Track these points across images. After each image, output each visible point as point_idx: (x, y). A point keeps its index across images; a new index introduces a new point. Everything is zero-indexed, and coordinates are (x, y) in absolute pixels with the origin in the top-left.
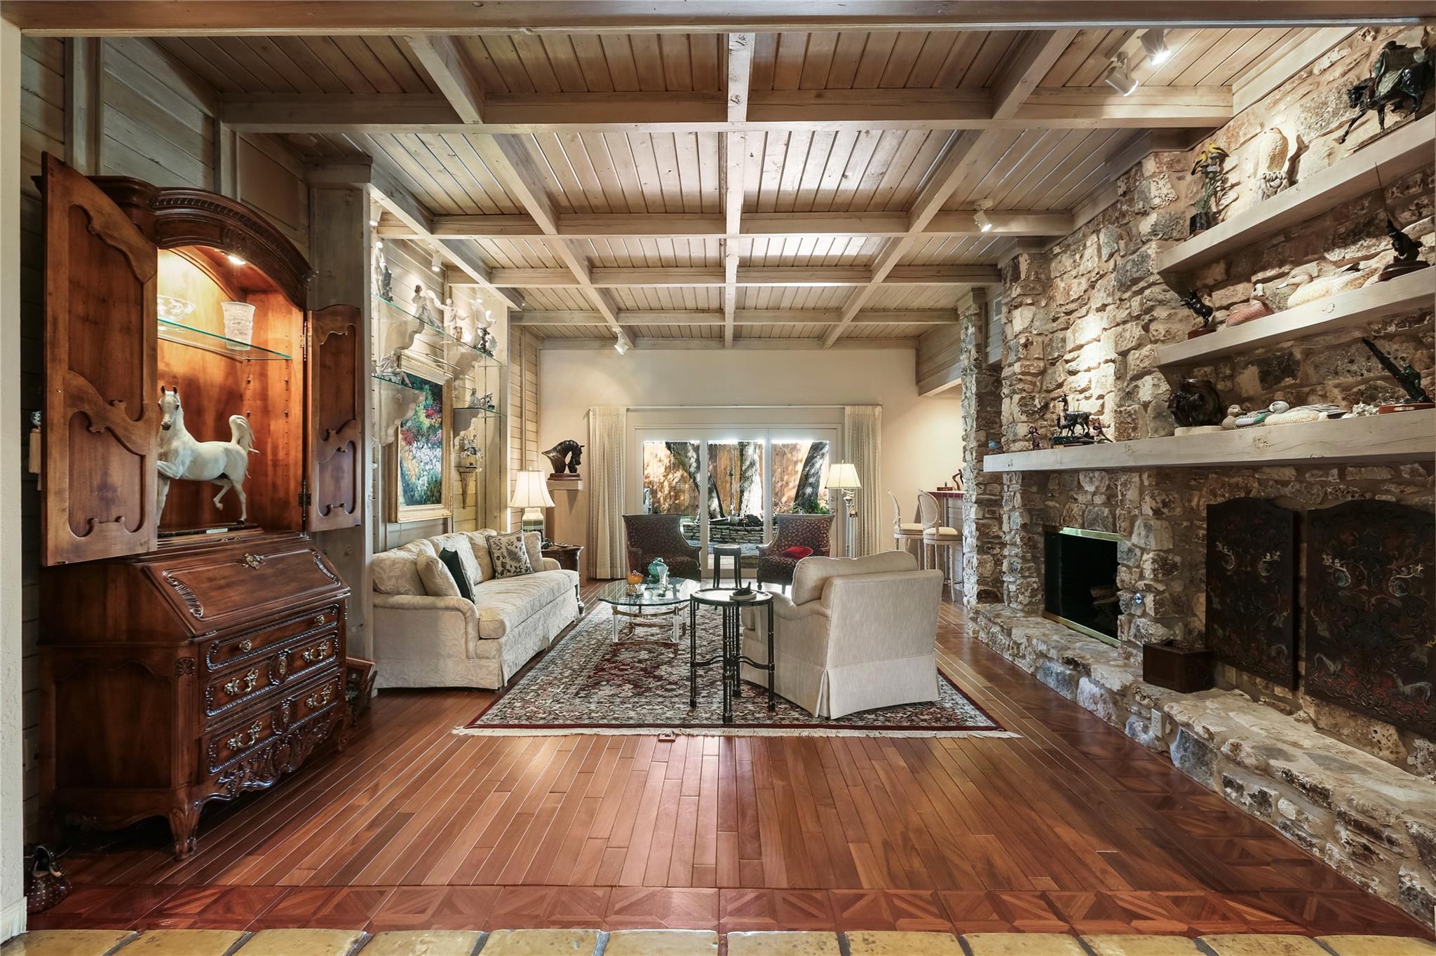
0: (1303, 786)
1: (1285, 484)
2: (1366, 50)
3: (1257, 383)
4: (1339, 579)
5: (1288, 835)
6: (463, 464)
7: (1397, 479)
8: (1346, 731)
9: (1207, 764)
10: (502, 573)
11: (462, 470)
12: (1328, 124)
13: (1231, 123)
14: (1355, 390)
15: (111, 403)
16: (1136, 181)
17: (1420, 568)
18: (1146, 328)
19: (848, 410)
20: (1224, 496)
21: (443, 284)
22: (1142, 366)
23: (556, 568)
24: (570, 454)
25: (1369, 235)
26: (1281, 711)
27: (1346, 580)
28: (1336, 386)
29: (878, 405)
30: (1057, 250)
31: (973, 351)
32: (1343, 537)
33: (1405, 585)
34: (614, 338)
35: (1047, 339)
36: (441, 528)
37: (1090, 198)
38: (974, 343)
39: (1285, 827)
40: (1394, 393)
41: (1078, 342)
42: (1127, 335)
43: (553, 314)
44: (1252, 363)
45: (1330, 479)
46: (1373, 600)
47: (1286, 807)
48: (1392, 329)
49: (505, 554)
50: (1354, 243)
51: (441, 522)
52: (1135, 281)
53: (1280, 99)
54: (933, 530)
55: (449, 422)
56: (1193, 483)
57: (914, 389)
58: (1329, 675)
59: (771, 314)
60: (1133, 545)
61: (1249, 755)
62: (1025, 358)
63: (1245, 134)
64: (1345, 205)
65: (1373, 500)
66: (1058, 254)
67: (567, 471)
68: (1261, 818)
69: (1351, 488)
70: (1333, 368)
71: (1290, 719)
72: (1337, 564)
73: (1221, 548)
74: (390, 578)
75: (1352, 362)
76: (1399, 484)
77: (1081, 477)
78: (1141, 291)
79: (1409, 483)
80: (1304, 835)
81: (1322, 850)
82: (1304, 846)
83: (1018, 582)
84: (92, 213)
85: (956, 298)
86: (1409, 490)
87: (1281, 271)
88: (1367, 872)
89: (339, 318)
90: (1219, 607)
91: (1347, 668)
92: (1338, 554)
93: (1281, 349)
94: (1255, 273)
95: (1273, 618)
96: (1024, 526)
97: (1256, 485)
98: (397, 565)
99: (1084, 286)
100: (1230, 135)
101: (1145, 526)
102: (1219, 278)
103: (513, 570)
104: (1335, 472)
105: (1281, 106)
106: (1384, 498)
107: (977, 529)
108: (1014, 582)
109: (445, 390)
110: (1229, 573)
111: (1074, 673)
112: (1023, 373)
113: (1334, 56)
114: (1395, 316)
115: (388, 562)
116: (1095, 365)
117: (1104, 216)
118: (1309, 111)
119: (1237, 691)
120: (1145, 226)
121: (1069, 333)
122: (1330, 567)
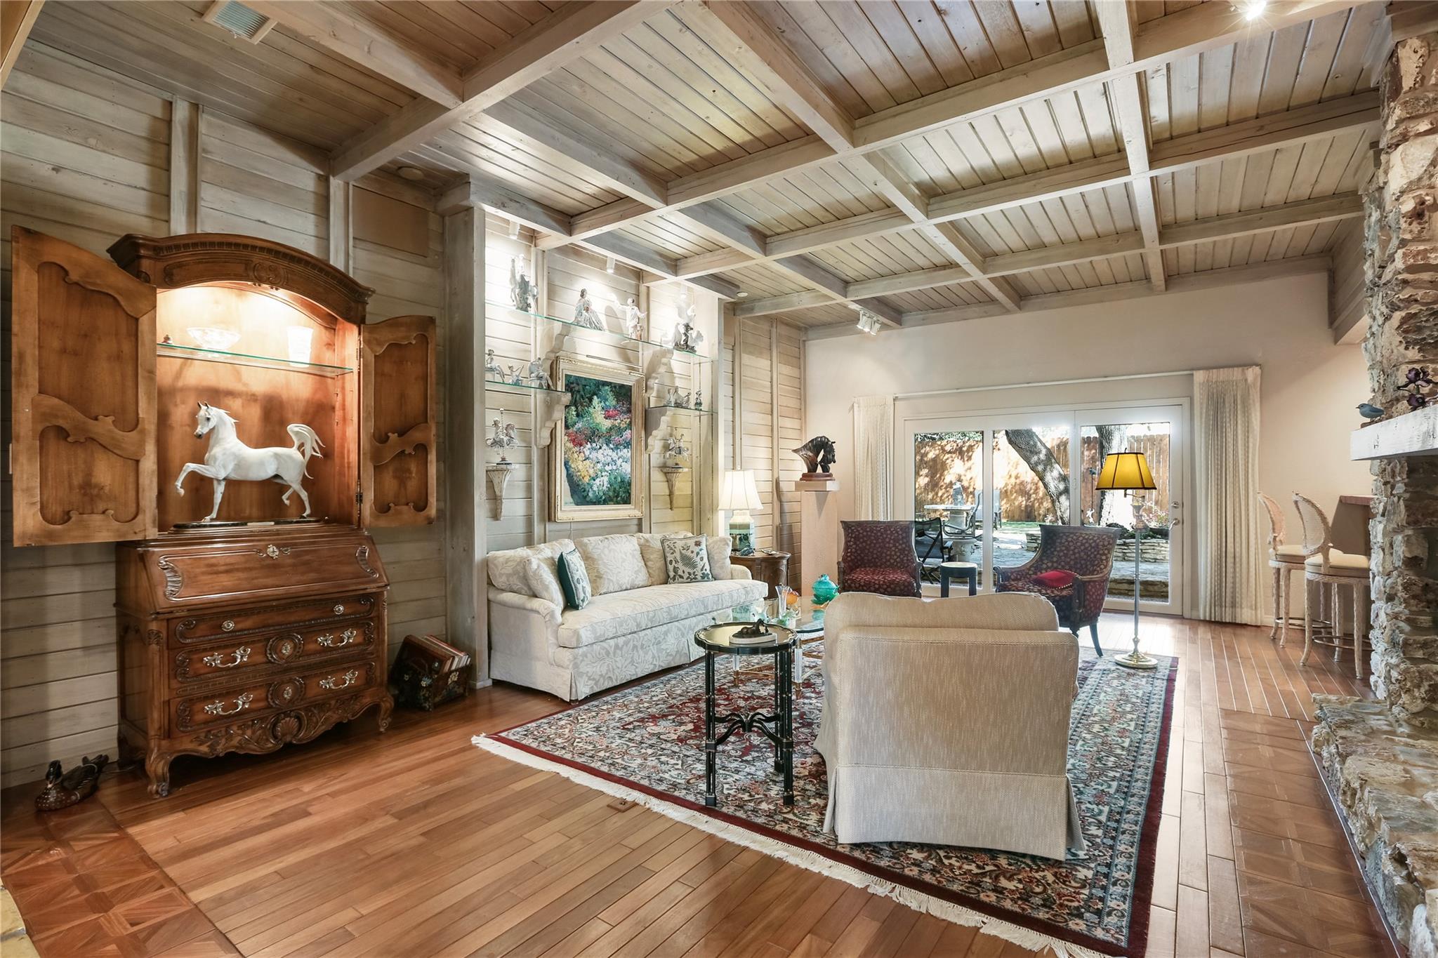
6: (668, 464)
10: (674, 579)
11: (665, 470)
15: (96, 419)
19: (1199, 376)
21: (638, 286)
23: (746, 577)
24: (822, 453)
29: (1250, 365)
34: (855, 319)
36: (635, 528)
43: (782, 300)
49: (678, 558)
51: (636, 522)
55: (640, 422)
59: (1034, 256)
62: (1418, 239)
67: (819, 470)
74: (501, 575)
83: (1403, 666)
84: (67, 267)
89: (403, 329)
98: (509, 564)
103: (686, 575)
108: (1397, 666)
109: (634, 391)
112: (1410, 269)
115: (501, 560)
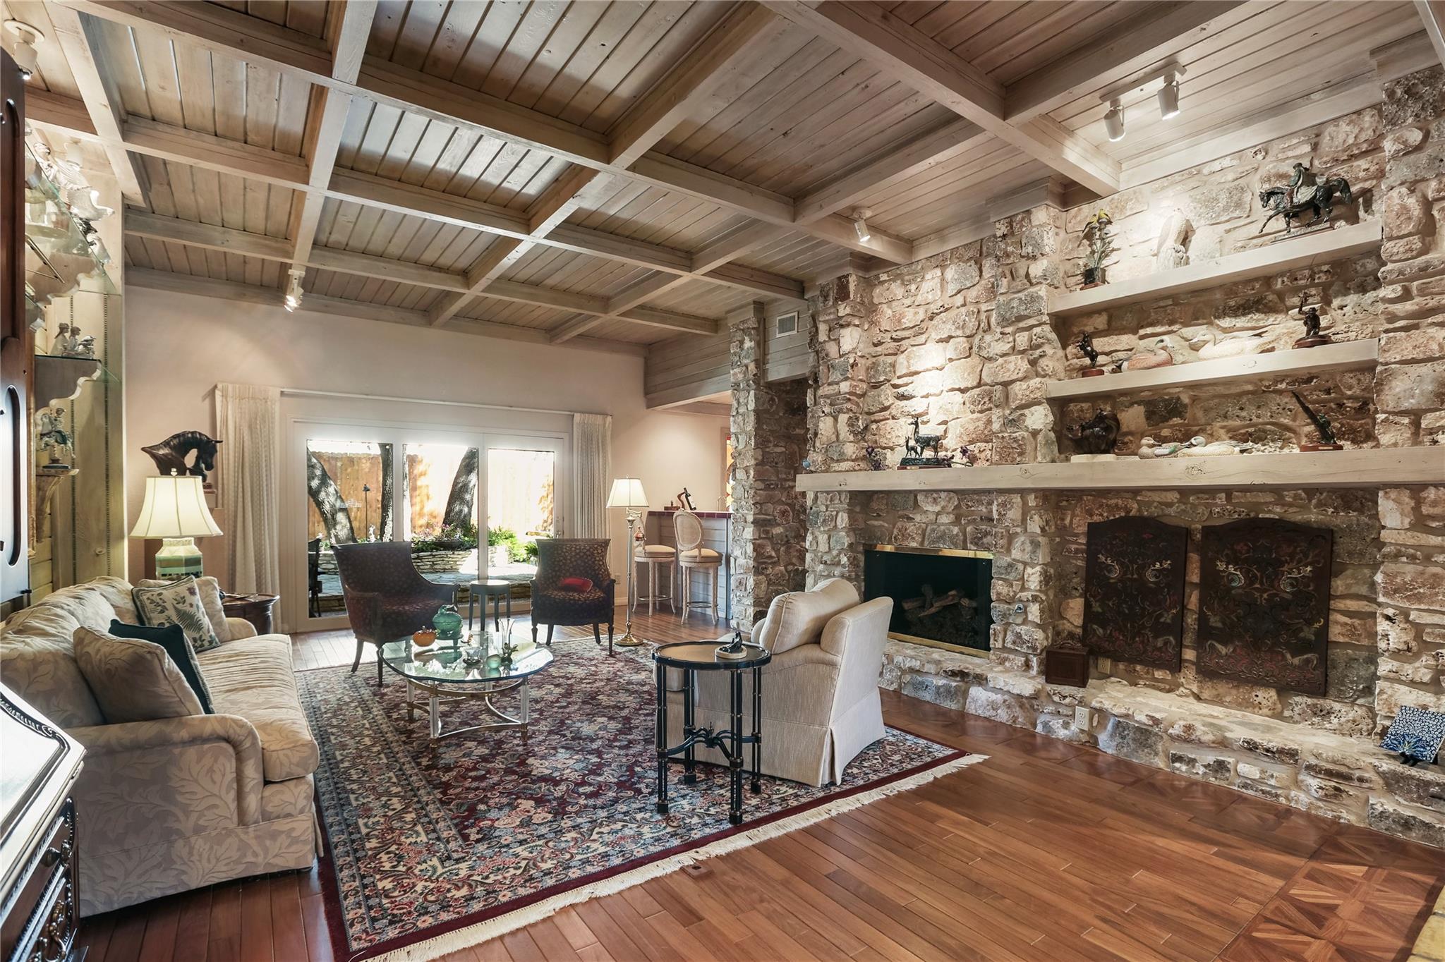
0: (1268, 750)
1: (1170, 505)
2: (1256, 165)
3: (1144, 420)
4: (1233, 580)
5: (1250, 792)
7: (1280, 501)
8: (1228, 699)
9: (1150, 746)
12: (1218, 216)
13: (1116, 196)
14: (1243, 431)
16: (1022, 226)
17: (1309, 569)
18: (1033, 363)
19: (577, 417)
20: (1101, 515)
22: (1032, 396)
23: (250, 635)
25: (1258, 311)
26: (1161, 690)
27: (1239, 580)
28: (1222, 427)
29: (607, 415)
30: (884, 277)
31: (752, 366)
32: (1238, 547)
33: (1295, 583)
35: (869, 362)
37: (939, 233)
38: (753, 358)
39: (1245, 786)
40: (1282, 436)
41: (913, 369)
42: (1012, 366)
44: (1139, 404)
45: (1218, 501)
46: (1265, 596)
47: (1248, 769)
48: (1283, 386)
49: (175, 618)
50: (1244, 315)
52: (1020, 318)
53: (1167, 187)
54: (696, 552)
56: (1064, 503)
57: (641, 401)
58: (1222, 657)
60: (1014, 560)
61: (1205, 733)
62: (852, 379)
63: (1131, 209)
64: (1236, 284)
65: (1256, 518)
66: (885, 281)
68: (1217, 783)
69: (1237, 509)
70: (1222, 413)
71: (1172, 695)
72: (1231, 569)
73: (1103, 559)
75: (1242, 409)
76: (1283, 505)
77: (919, 497)
78: (1030, 328)
79: (1290, 505)
80: (1268, 789)
81: (1287, 798)
82: (1269, 798)
85: (728, 308)
86: (1291, 510)
87: (1170, 329)
88: (1334, 807)
90: (1100, 610)
91: (1238, 651)
92: (1231, 560)
93: (1168, 394)
94: (1142, 327)
95: (1161, 615)
96: (851, 545)
97: (1135, 506)
99: (921, 316)
100: (1113, 206)
101: (1032, 542)
102: (1101, 327)
104: (1223, 495)
105: (1170, 192)
106: (1267, 516)
107: (755, 550)
110: (1112, 581)
111: (961, 684)
112: (850, 393)
113: (1227, 162)
114: (1287, 376)
116: (938, 392)
117: (952, 253)
118: (1199, 202)
119: (1113, 679)
120: (1036, 269)
121: (901, 359)
122: (1224, 571)
